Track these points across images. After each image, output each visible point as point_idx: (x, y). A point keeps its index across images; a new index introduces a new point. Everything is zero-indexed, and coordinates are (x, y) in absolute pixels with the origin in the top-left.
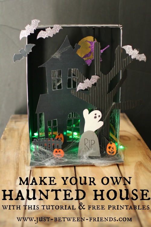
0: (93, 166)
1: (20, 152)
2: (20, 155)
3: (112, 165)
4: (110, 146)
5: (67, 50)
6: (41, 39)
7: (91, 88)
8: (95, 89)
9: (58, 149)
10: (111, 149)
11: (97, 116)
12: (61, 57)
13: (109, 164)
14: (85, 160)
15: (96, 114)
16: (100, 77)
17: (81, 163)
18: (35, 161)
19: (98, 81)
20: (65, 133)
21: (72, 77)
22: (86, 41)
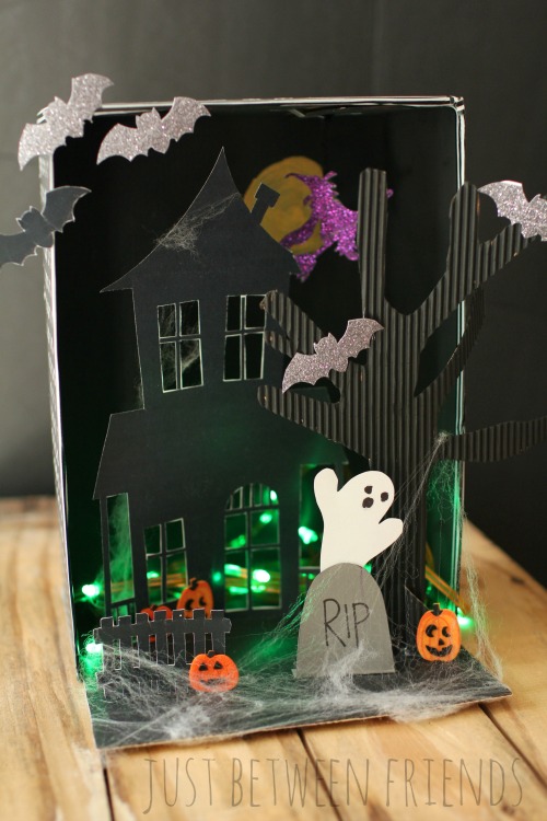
0: (385, 720)
1: (30, 680)
2: (32, 696)
3: (463, 711)
4: (430, 623)
5: (222, 211)
6: (116, 161)
7: (345, 373)
8: (363, 377)
9: (210, 656)
10: (438, 634)
11: (376, 495)
12: (196, 243)
13: (450, 708)
14: (342, 697)
15: (369, 490)
16: (382, 324)
17: (330, 715)
18: (112, 717)
19: (373, 343)
20: (217, 577)
21: (244, 331)
22: (287, 176)
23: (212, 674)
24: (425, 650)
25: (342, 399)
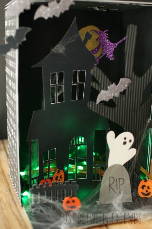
1: (4, 206)
2: (6, 212)
4: (143, 184)
5: (74, 40)
7: (118, 98)
8: (124, 99)
9: (71, 197)
10: (146, 188)
11: (127, 141)
12: (66, 51)
15: (125, 139)
16: (131, 80)
19: (128, 87)
20: (66, 168)
21: (78, 83)
22: (91, 31)
23: (71, 204)
24: (141, 193)
25: (116, 107)
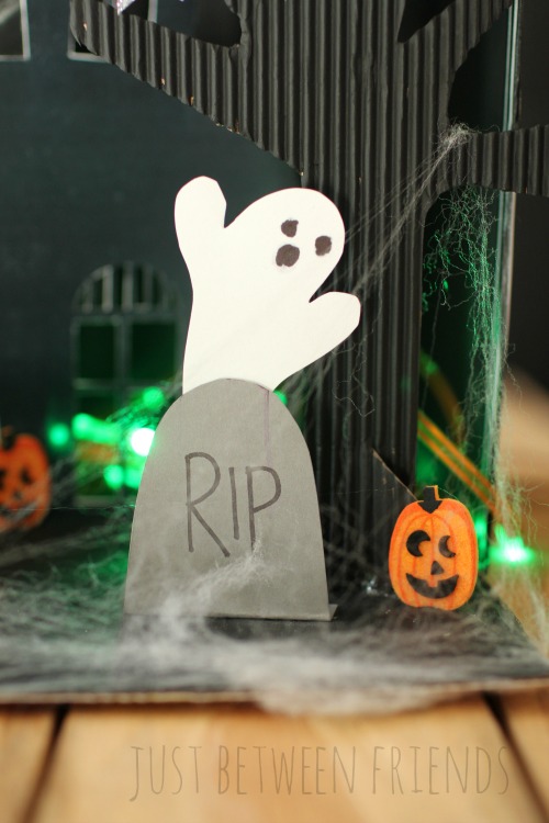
4: (416, 526)
10: (431, 551)
11: (304, 241)
13: (408, 696)
15: (290, 228)
20: (58, 436)
24: (405, 582)
25: (245, 38)
